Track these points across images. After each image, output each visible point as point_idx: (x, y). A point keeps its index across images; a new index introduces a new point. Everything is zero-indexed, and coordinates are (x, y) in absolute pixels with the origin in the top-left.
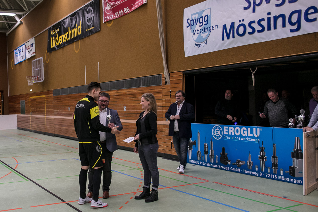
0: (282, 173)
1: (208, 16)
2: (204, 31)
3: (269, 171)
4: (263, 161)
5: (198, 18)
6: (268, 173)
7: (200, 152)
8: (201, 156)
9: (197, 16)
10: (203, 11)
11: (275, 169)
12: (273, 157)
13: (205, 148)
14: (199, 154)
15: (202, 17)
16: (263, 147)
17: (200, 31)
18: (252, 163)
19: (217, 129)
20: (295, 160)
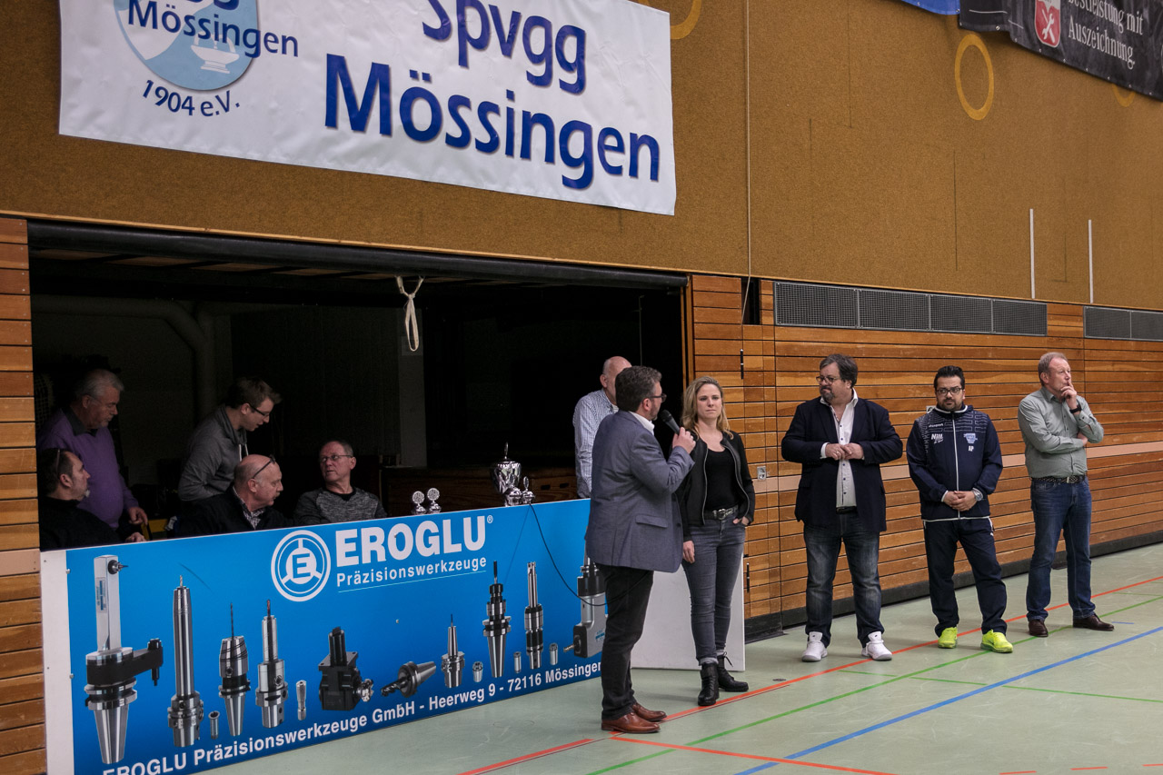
0: (554, 657)
4: (497, 635)
6: (515, 676)
7: (193, 696)
8: (199, 718)
11: (535, 651)
12: (527, 612)
13: (228, 664)
14: (187, 711)
16: (496, 586)
18: (461, 657)
19: (301, 550)
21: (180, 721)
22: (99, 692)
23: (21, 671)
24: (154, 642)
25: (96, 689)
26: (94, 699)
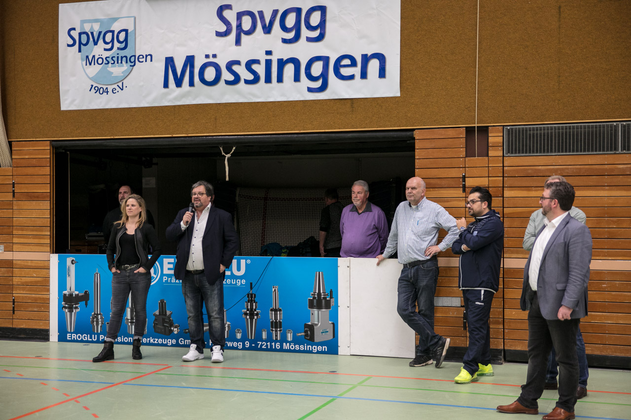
0: (290, 337)
1: (129, 31)
2: (118, 63)
3: (264, 335)
4: (252, 319)
5: (100, 33)
6: (262, 341)
7: (100, 314)
8: (102, 323)
9: (96, 28)
10: (115, 19)
11: (276, 331)
12: (272, 310)
14: (97, 319)
15: (113, 32)
16: (252, 295)
17: (105, 60)
18: (228, 325)
20: (316, 311)
21: (95, 323)
22: (67, 306)
23: (42, 293)
24: (87, 291)
25: (66, 304)
26: (65, 308)
